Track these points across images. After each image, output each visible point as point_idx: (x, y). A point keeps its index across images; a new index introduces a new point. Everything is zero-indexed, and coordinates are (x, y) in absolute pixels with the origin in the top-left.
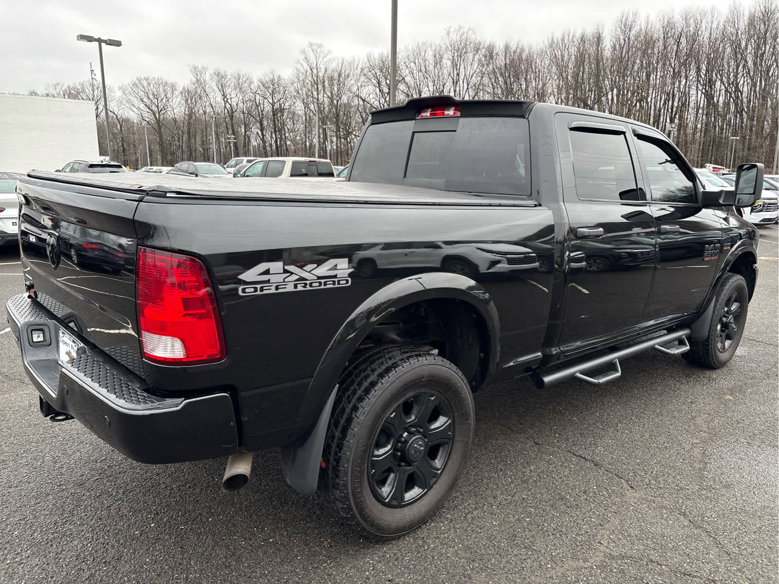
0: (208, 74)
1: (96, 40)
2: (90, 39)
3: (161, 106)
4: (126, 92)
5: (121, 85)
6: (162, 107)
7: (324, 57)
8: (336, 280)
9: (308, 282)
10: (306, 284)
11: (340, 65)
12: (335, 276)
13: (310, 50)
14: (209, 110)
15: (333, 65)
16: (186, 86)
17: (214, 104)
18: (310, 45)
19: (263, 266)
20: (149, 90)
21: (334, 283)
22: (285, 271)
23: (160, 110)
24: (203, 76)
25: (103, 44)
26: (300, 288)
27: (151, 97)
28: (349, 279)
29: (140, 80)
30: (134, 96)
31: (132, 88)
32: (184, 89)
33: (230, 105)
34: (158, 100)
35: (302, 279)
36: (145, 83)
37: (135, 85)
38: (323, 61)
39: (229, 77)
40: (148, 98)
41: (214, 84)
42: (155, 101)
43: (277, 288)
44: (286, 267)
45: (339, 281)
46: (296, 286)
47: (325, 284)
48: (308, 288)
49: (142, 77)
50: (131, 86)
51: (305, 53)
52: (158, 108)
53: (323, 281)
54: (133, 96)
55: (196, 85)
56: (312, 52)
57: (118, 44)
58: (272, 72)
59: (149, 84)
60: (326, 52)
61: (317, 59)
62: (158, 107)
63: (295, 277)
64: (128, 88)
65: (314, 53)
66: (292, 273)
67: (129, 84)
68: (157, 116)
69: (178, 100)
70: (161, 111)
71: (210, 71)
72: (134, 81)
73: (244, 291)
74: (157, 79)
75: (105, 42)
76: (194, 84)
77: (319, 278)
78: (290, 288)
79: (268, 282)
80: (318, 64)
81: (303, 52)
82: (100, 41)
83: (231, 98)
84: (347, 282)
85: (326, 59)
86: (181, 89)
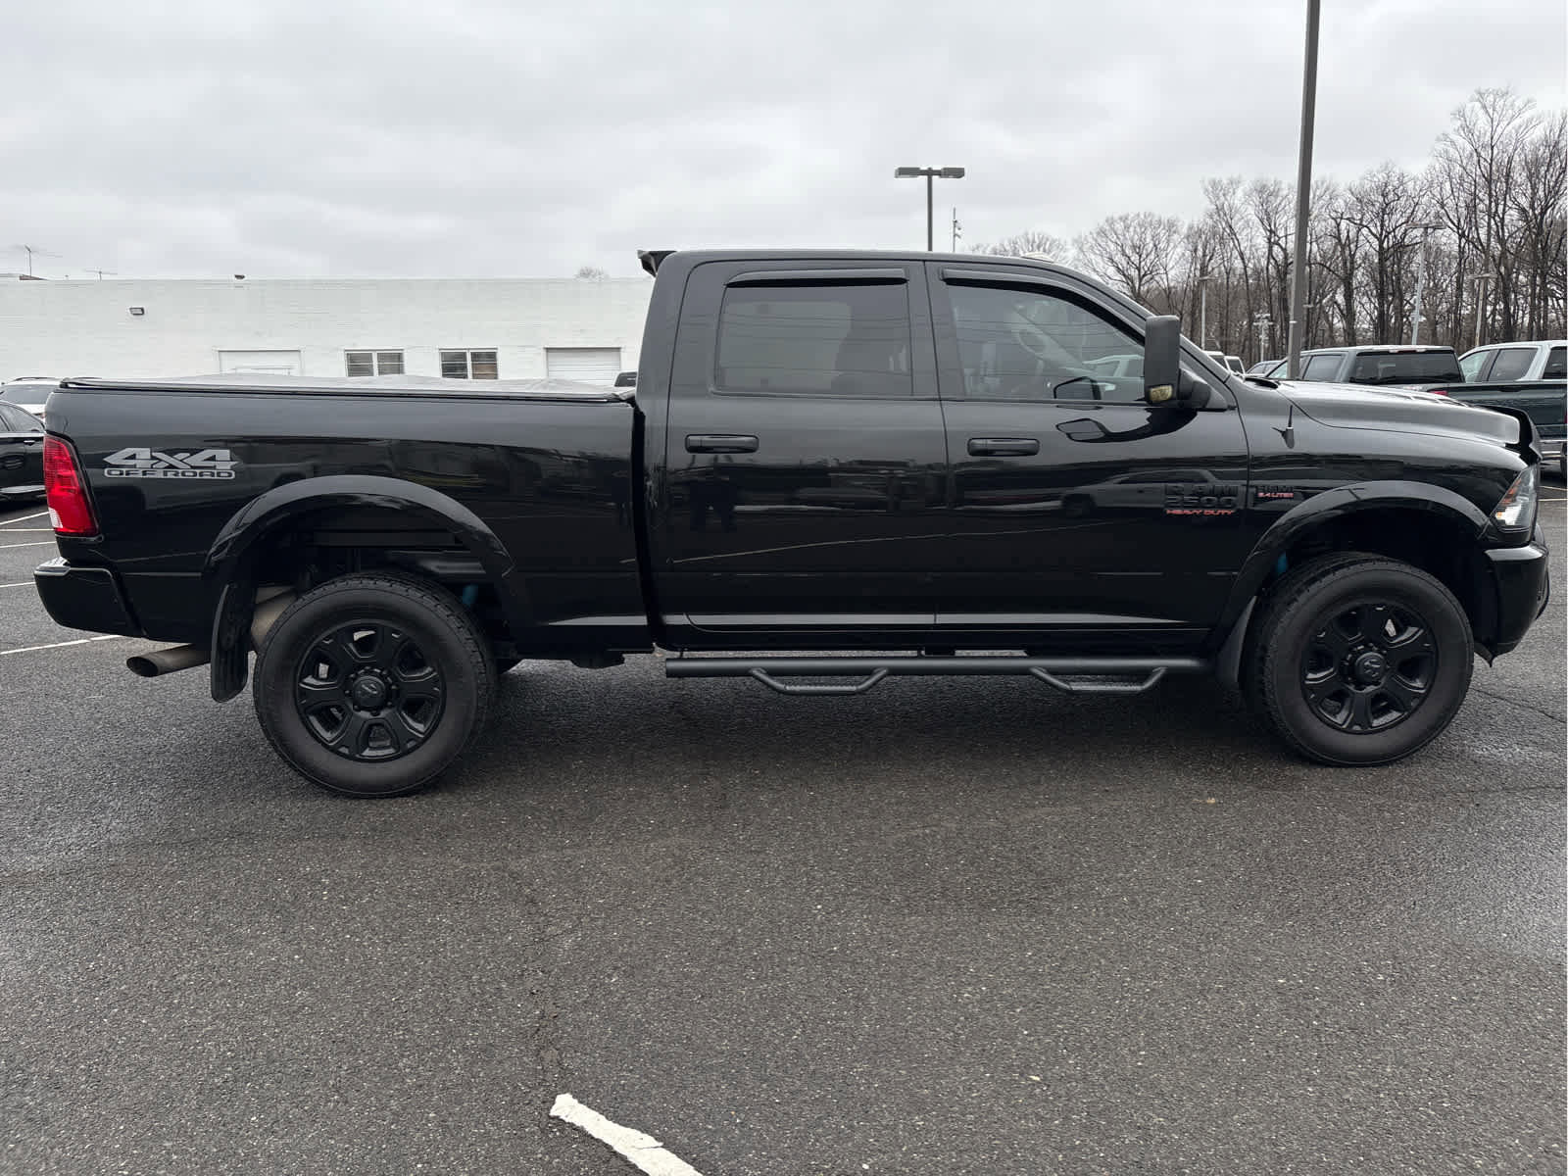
0: (1240, 193)
1: (923, 173)
2: (913, 172)
3: (1145, 265)
4: (1086, 248)
5: (1076, 237)
6: (1146, 269)
7: (1513, 118)
8: (215, 471)
9: (180, 471)
10: (178, 473)
11: (1557, 130)
12: (214, 467)
13: (1478, 105)
14: (1238, 264)
15: (1537, 134)
16: (1195, 223)
17: (1247, 254)
18: (1477, 97)
19: (129, 451)
20: (1126, 239)
21: (213, 474)
22: (153, 458)
23: (1142, 273)
24: (1229, 198)
25: (935, 178)
26: (170, 475)
27: (1128, 251)
28: (233, 473)
29: (1111, 222)
30: (1097, 252)
31: (1096, 241)
32: (1191, 228)
33: (1284, 250)
34: (1140, 256)
35: (171, 467)
36: (1119, 226)
37: (1102, 233)
38: (1510, 126)
39: (1285, 192)
40: (1124, 254)
41: (1251, 210)
42: (1135, 258)
43: (144, 473)
44: (154, 454)
45: (218, 474)
46: (165, 474)
47: (201, 474)
48: (180, 477)
49: (1116, 216)
50: (1095, 236)
51: (1463, 116)
52: (1139, 271)
53: (198, 471)
54: (1095, 254)
55: (1216, 217)
56: (1482, 111)
57: (958, 173)
58: (1386, 169)
59: (1127, 228)
60: (1519, 103)
61: (1495, 123)
62: (1139, 269)
63: (162, 465)
64: (1090, 240)
65: (1487, 112)
66: (160, 460)
67: (1091, 233)
68: (1137, 286)
69: (1179, 250)
70: (1144, 276)
71: (1247, 185)
72: (1101, 224)
73: (109, 473)
74: (1142, 216)
75: (939, 173)
76: (1211, 217)
77: (192, 467)
78: (160, 475)
79: (135, 466)
80: (1496, 137)
81: (1460, 114)
82: (930, 173)
83: (1286, 236)
84: (230, 475)
85: (1517, 122)
86: (1184, 230)
